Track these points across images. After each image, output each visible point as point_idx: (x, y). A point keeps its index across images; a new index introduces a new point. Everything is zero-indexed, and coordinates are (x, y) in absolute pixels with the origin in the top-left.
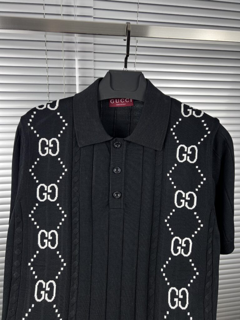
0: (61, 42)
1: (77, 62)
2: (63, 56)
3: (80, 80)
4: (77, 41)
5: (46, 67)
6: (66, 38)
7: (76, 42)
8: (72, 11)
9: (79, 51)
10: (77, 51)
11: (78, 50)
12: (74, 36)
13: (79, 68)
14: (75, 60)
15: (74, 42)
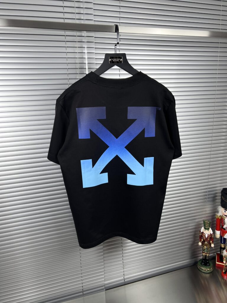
0: (76, 36)
2: (77, 45)
3: (88, 61)
5: (66, 52)
6: (78, 33)
7: (85, 36)
8: (82, 17)
10: (86, 42)
12: (84, 32)
13: (88, 53)
14: (84, 47)
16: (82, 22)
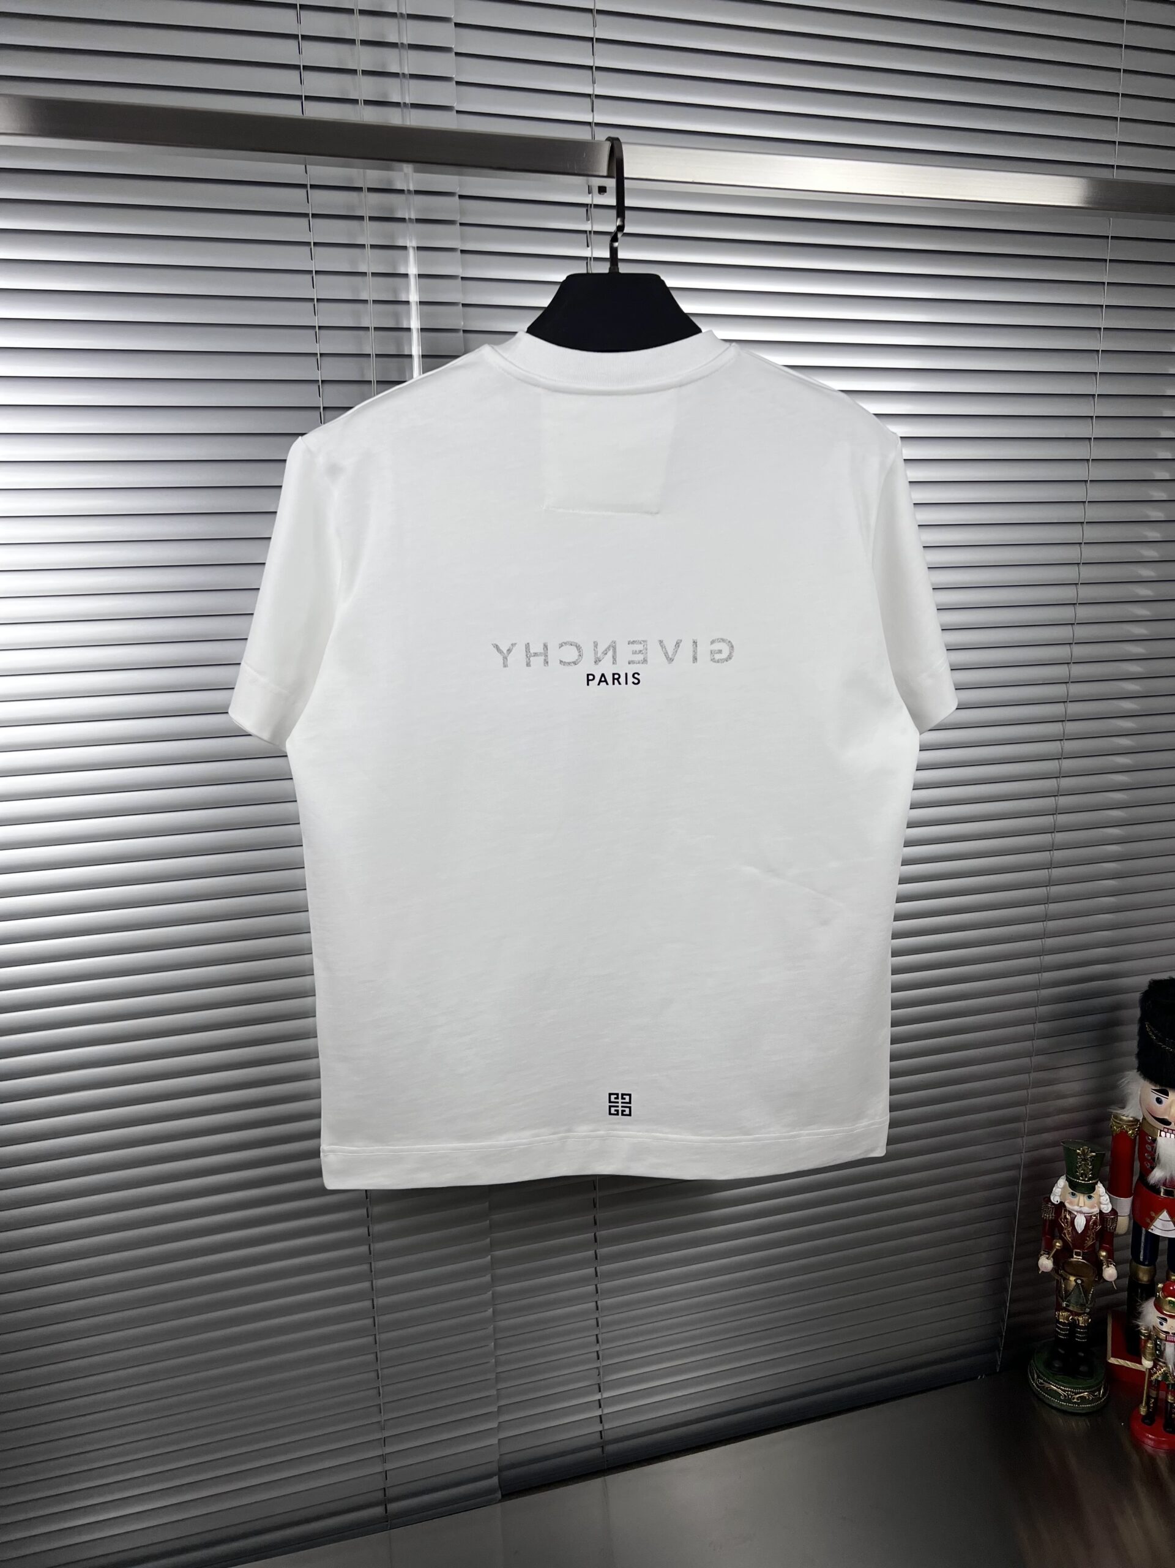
0: (360, 189)
1: (411, 253)
2: (369, 234)
3: (422, 317)
4: (412, 188)
5: (311, 272)
6: (371, 175)
7: (409, 191)
8: (394, 91)
9: (418, 221)
10: (409, 220)
11: (413, 217)
12: (401, 170)
13: (420, 276)
14: (405, 248)
15: (401, 191)
16: (394, 118)
